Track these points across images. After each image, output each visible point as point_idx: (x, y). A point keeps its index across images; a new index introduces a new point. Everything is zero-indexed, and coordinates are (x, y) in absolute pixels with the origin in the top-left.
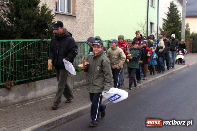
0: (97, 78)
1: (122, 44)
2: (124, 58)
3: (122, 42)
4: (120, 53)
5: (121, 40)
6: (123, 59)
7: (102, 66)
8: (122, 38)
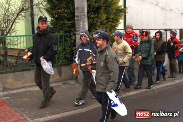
0: (102, 75)
1: (130, 34)
2: (130, 53)
3: (130, 31)
4: (125, 47)
5: (129, 29)
6: (129, 55)
7: (106, 62)
8: (130, 27)
